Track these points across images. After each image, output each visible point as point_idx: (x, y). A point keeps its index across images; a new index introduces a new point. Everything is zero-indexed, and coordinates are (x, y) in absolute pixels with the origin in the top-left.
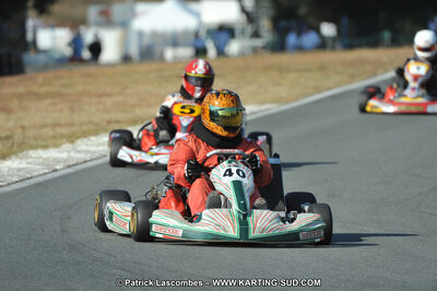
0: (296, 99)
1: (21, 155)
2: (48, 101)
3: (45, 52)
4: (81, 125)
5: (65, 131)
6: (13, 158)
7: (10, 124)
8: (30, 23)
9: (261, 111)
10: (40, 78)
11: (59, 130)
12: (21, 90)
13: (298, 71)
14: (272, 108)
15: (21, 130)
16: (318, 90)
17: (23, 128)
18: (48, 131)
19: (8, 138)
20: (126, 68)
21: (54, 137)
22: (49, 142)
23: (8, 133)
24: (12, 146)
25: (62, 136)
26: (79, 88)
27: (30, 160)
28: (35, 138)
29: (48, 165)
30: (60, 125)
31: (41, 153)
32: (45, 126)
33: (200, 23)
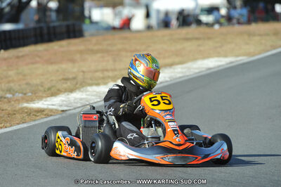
0: (260, 53)
1: (82, 90)
2: (99, 55)
3: (96, 23)
4: (120, 70)
5: (110, 74)
6: (77, 92)
7: (75, 70)
8: (87, 5)
9: (237, 61)
10: (94, 40)
11: (106, 74)
12: (82, 48)
13: (260, 35)
14: (243, 59)
15: (82, 73)
16: (274, 47)
17: (84, 72)
18: (99, 74)
19: (74, 78)
20: (149, 33)
21: (103, 78)
22: (100, 81)
23: (74, 76)
24: (77, 84)
25: (109, 77)
26: (119, 46)
27: (88, 93)
28: (91, 79)
29: (100, 97)
30: (107, 70)
31: (95, 88)
32: (96, 71)
33: (197, 4)
